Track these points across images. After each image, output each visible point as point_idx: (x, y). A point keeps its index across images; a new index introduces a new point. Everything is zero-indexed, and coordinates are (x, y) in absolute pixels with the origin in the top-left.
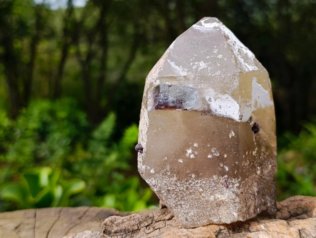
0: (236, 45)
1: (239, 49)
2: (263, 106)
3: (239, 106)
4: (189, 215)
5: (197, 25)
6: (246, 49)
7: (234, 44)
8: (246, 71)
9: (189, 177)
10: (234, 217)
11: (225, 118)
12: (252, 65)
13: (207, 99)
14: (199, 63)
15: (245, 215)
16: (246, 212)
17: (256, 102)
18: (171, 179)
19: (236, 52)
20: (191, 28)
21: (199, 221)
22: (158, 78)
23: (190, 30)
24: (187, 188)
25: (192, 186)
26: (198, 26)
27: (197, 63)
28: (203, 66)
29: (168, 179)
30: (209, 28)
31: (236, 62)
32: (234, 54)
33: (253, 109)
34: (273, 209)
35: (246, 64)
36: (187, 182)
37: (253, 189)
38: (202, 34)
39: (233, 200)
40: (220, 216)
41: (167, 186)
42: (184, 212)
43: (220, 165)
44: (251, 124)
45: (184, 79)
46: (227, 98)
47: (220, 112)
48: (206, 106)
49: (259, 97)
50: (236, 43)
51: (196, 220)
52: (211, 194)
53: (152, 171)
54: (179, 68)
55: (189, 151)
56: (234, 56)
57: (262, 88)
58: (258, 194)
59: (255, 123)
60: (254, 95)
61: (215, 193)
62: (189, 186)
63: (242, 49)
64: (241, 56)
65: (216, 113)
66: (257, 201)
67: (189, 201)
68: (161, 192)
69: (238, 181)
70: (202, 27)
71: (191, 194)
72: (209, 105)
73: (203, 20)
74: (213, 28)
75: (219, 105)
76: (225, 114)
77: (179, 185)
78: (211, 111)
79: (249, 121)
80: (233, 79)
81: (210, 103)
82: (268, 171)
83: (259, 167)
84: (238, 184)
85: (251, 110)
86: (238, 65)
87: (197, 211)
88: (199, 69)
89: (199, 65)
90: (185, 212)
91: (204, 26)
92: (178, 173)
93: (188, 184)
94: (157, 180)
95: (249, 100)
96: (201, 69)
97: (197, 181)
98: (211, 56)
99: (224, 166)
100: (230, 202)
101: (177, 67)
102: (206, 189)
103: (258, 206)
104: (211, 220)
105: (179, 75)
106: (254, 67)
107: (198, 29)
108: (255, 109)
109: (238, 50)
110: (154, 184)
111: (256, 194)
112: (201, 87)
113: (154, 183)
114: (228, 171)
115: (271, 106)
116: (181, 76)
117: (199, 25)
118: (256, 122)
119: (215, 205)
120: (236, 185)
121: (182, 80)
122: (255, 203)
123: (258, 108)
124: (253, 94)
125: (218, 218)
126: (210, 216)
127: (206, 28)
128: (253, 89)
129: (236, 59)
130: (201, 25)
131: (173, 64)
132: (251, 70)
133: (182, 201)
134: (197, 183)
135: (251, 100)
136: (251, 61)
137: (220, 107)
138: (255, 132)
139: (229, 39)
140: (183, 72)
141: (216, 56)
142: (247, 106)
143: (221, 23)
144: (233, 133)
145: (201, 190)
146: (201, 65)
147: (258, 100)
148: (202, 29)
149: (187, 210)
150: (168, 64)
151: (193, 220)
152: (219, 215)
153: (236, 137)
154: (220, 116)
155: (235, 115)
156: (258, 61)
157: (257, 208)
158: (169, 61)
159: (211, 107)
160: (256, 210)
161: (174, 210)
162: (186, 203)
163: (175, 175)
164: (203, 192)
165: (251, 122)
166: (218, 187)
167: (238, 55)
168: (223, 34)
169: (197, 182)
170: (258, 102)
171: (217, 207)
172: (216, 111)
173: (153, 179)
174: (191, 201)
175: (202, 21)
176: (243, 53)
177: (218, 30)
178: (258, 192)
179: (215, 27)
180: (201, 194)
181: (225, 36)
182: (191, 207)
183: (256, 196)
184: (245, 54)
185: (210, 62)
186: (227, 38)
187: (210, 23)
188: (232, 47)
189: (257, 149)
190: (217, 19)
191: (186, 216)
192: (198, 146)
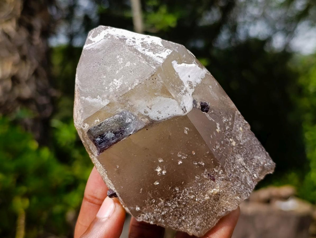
0: (136, 41)
1: (142, 43)
2: (199, 81)
3: (176, 100)
4: (197, 224)
5: (87, 44)
6: (149, 37)
7: (134, 42)
8: (161, 63)
9: (174, 192)
10: (238, 201)
11: (171, 119)
12: (164, 50)
13: (143, 113)
14: (113, 83)
15: (246, 191)
16: (245, 187)
17: (189, 84)
18: (159, 204)
19: (140, 49)
20: (83, 51)
21: (209, 224)
22: (85, 122)
23: (83, 54)
24: (179, 203)
25: (182, 199)
26: (89, 45)
27: (111, 84)
28: (118, 84)
29: (157, 206)
30: (100, 41)
31: (146, 61)
32: (139, 53)
33: (191, 91)
34: (269, 162)
35: (157, 55)
36: (175, 198)
37: (238, 163)
38: (98, 50)
39: (227, 186)
40: (225, 208)
41: (160, 213)
42: (190, 224)
43: (194, 164)
44: (198, 107)
45: (108, 108)
46: (160, 100)
47: (162, 117)
48: (147, 119)
49: (189, 76)
50: (135, 39)
51: (205, 225)
52: (204, 194)
53: (138, 209)
54: (98, 99)
55: (159, 170)
56: (141, 55)
57: (187, 65)
58: (246, 163)
59: (201, 103)
60: (184, 78)
61: (207, 191)
62: (179, 200)
63: (145, 40)
64: (148, 50)
65: (159, 120)
66: (248, 170)
67: (188, 212)
68: (157, 222)
69: (220, 168)
70: (93, 43)
71: (185, 206)
72: (148, 117)
73: (90, 35)
74: (104, 38)
75: (157, 112)
76: (168, 116)
77: (170, 205)
78: (153, 121)
79: (194, 106)
80: (154, 79)
81: (147, 115)
82: (242, 135)
83: (230, 139)
84: (222, 171)
85: (190, 95)
86: (150, 62)
87: (201, 216)
88: (116, 89)
89: (114, 84)
90: (192, 224)
91: (95, 42)
92: (162, 196)
93: (177, 199)
94: (147, 214)
95: (182, 86)
96: (119, 88)
97: (183, 191)
98: (120, 69)
99: (199, 163)
100: (225, 190)
101: (95, 100)
102: (197, 193)
103: (253, 173)
104: (219, 217)
105: (102, 107)
106: (166, 51)
107: (91, 47)
108: (193, 90)
109: (142, 45)
110: (147, 219)
111: (244, 164)
112: (130, 105)
113: (147, 217)
114: (204, 165)
115: (206, 75)
116: (104, 107)
117: (89, 43)
118: (201, 101)
119: (213, 201)
120: (220, 173)
121: (107, 109)
122: (249, 172)
123: (194, 87)
124: (182, 79)
125: (224, 210)
126: (216, 213)
127: (98, 42)
128: (179, 74)
129: (144, 56)
130: (90, 42)
131: (88, 99)
132: (165, 57)
133: (182, 217)
134: (185, 193)
135: (184, 85)
136: (160, 47)
137: (160, 113)
138: (207, 111)
139: (126, 39)
140: (103, 101)
141: (125, 66)
142: (184, 94)
143: (109, 27)
144: (187, 128)
145: (192, 197)
146: (116, 84)
147: (191, 79)
148: (94, 46)
149: (192, 222)
150: (84, 101)
151: (203, 226)
152: (223, 207)
153: (191, 130)
154: (165, 120)
155: (177, 111)
156: (167, 41)
157: (253, 176)
158: (83, 98)
159: (151, 118)
160: (253, 178)
161: (181, 228)
162: (187, 216)
163: (160, 199)
164: (195, 197)
165: (196, 105)
166: (206, 184)
167: (144, 50)
168: (117, 38)
169: (185, 191)
170: (191, 81)
171: (217, 202)
172: (158, 119)
173: (143, 214)
174: (190, 212)
175: (90, 37)
176: (148, 44)
177: (109, 37)
178: (245, 161)
179: (105, 36)
180: (195, 200)
181: (120, 39)
182: (194, 216)
183: (246, 166)
184: (150, 44)
185: (123, 76)
186: (123, 39)
187: (99, 35)
188: (133, 46)
189: (218, 124)
190: (103, 27)
191: (195, 227)
192: (163, 160)
